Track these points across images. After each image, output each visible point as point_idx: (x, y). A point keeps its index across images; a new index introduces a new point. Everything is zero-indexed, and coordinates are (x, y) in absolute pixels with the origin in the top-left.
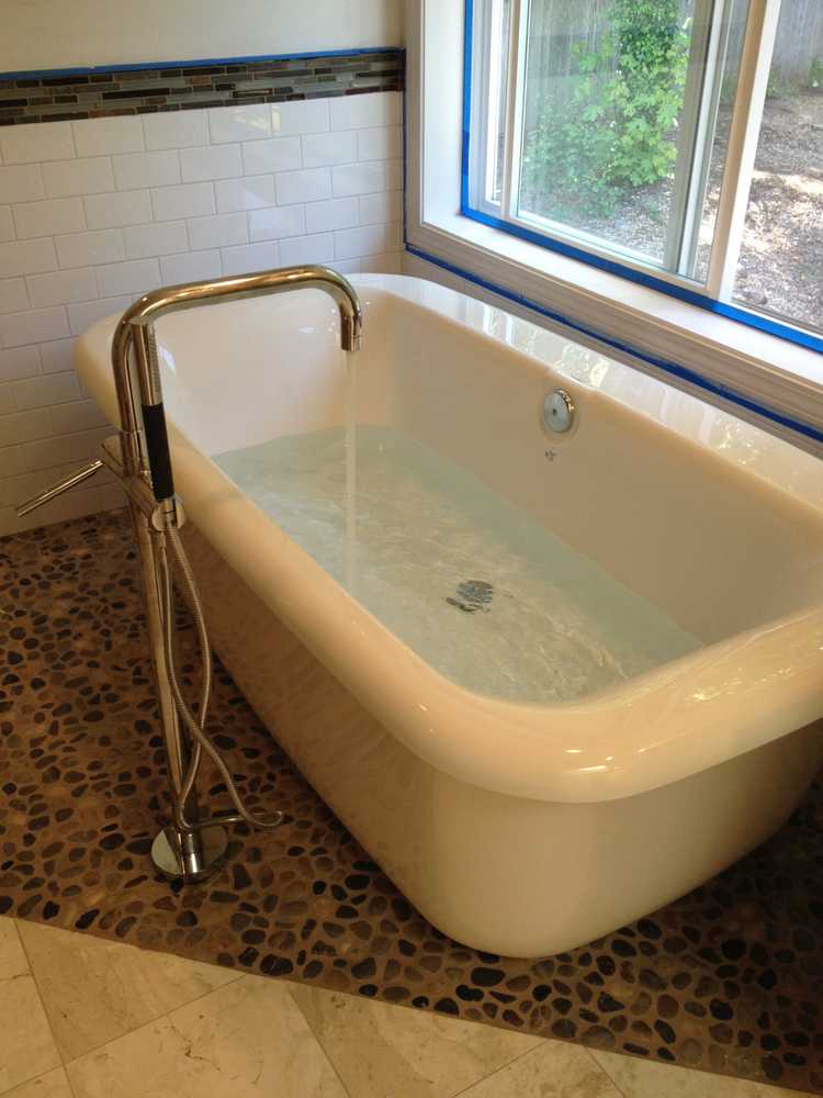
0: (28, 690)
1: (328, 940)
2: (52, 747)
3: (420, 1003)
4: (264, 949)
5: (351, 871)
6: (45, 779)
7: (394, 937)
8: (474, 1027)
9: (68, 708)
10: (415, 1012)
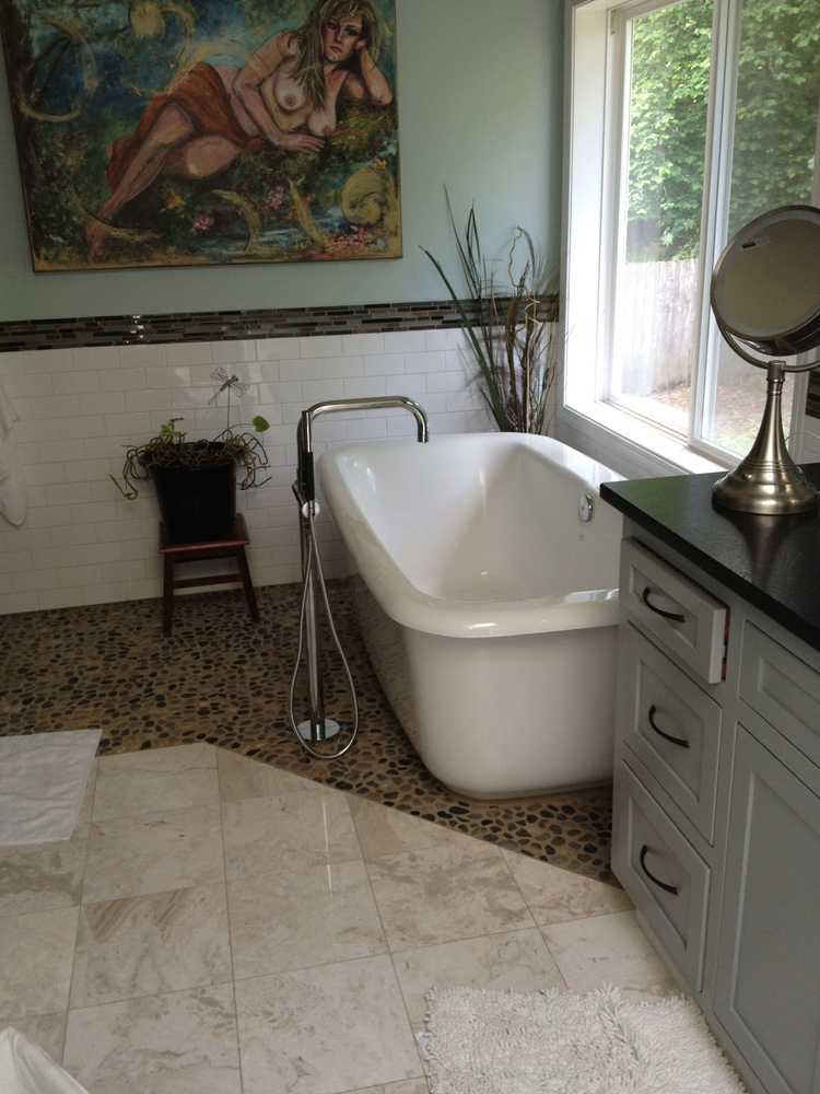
0: (258, 657)
1: (378, 782)
2: (262, 682)
3: (415, 813)
4: (340, 779)
5: (404, 757)
6: (254, 695)
7: (414, 787)
8: (440, 827)
9: (277, 667)
10: (412, 817)
